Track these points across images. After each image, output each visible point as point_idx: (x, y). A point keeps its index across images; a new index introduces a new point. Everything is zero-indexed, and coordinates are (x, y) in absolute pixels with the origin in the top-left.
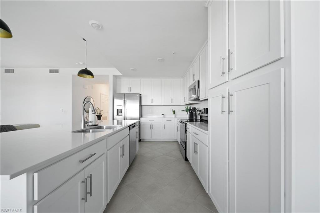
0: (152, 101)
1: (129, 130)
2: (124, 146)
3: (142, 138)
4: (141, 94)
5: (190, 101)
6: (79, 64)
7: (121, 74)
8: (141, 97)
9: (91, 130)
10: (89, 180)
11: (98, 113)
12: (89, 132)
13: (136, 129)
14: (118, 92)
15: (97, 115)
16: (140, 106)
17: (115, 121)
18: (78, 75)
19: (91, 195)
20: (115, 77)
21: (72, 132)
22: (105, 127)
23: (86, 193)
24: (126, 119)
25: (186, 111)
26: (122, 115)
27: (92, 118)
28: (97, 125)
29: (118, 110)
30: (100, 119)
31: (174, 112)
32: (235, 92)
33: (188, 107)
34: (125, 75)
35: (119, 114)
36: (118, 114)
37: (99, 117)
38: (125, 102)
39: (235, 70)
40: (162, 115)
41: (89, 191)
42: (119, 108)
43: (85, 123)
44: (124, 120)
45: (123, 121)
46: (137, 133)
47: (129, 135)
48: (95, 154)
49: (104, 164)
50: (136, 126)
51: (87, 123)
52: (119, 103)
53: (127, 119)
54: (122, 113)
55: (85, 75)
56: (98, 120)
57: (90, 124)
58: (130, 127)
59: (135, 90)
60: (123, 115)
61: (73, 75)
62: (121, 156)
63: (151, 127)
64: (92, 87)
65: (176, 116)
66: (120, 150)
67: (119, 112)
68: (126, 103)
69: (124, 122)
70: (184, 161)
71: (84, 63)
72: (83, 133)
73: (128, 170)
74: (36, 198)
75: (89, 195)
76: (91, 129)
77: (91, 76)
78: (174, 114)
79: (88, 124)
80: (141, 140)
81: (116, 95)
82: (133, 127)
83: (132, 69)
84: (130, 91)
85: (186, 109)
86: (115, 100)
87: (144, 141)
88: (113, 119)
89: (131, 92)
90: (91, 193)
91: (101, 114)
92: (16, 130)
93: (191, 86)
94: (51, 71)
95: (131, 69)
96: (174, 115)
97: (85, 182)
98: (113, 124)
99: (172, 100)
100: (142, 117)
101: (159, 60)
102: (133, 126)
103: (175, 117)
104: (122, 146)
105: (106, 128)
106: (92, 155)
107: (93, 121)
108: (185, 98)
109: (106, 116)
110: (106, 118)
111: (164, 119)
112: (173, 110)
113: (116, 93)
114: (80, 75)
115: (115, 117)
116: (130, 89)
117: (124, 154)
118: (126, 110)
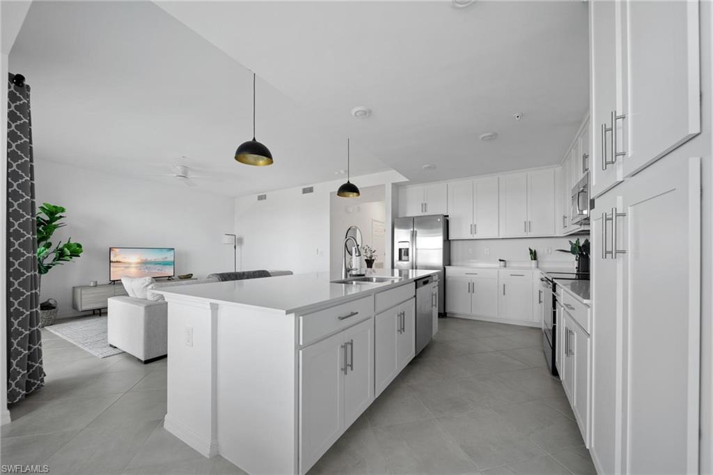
0: (473, 229)
1: (416, 288)
2: (404, 314)
3: (449, 310)
4: (448, 216)
5: (578, 226)
6: (340, 173)
7: (407, 180)
8: (448, 221)
9: (354, 282)
10: (349, 346)
11: (369, 256)
12: (352, 283)
13: (432, 288)
14: (401, 215)
15: (366, 260)
16: (444, 241)
17: (396, 271)
18: (338, 195)
19: (352, 369)
20: (397, 187)
21: (331, 282)
22: (374, 279)
23: (346, 365)
24: (416, 269)
25: (573, 252)
26: (408, 261)
27: (357, 263)
28: (364, 275)
29: (400, 250)
30: (371, 267)
31: (534, 255)
32: (629, 208)
33: (578, 241)
34: (414, 181)
35: (404, 258)
36: (400, 259)
37: (370, 263)
38: (414, 235)
39: (629, 155)
40: (500, 260)
41: (349, 362)
42: (404, 246)
43: (347, 270)
44: (413, 269)
45: (410, 271)
46: (434, 297)
47: (415, 296)
48: (357, 313)
49: (370, 333)
50: (432, 282)
51: (349, 271)
52: (402, 235)
53: (418, 267)
54: (408, 255)
55: (347, 193)
56: (368, 267)
57: (354, 272)
58: (418, 282)
59: (436, 209)
60: (410, 259)
61: (331, 193)
62: (398, 331)
63: (471, 288)
64: (359, 209)
65: (540, 266)
66: (396, 320)
67: (404, 253)
68: (416, 235)
69: (412, 272)
70: (548, 375)
71: (345, 171)
72: (343, 285)
73: (413, 363)
74: (301, 343)
75: (349, 368)
76: (355, 280)
77: (355, 194)
78: (535, 259)
79: (350, 273)
80: (448, 315)
81: (399, 221)
82: (425, 283)
83: (426, 166)
84: (424, 210)
85: (572, 248)
86: (396, 230)
87: (454, 317)
88: (393, 267)
89: (426, 214)
90: (351, 366)
91: (373, 258)
92: (270, 276)
93: (578, 185)
94: (305, 191)
95: (424, 167)
96: (534, 261)
97: (344, 347)
98: (393, 275)
99: (528, 225)
100: (449, 265)
101: (483, 138)
102: (425, 281)
103: (538, 267)
104: (401, 314)
105: (377, 281)
106: (353, 314)
107: (358, 267)
108: (565, 217)
109: (381, 261)
110: (381, 266)
111: (503, 271)
112: (530, 249)
113: (397, 218)
114: (341, 194)
115: (395, 265)
116: (424, 206)
117: (403, 329)
118: (416, 249)
